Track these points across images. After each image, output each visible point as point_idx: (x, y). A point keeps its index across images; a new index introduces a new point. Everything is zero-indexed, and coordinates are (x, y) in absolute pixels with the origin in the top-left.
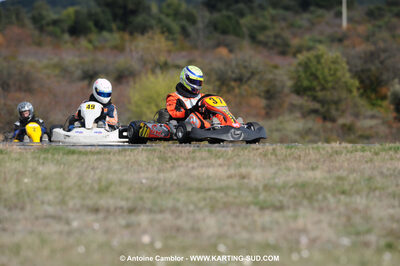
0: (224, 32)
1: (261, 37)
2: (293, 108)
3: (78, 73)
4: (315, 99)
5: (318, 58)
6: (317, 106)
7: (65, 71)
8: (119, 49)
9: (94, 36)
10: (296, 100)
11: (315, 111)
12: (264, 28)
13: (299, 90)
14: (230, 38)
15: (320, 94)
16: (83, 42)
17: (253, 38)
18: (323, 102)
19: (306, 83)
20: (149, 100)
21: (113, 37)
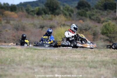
0: (82, 16)
1: (92, 17)
2: (101, 38)
3: (39, 26)
4: (108, 36)
5: (109, 24)
6: (108, 38)
7: (35, 26)
8: (51, 19)
9: (44, 16)
10: (102, 36)
11: (107, 40)
12: (93, 15)
13: (103, 33)
14: (83, 18)
15: (109, 35)
16: (40, 17)
17: (90, 18)
18: (110, 37)
19: (105, 31)
20: (59, 35)
21: (49, 16)
